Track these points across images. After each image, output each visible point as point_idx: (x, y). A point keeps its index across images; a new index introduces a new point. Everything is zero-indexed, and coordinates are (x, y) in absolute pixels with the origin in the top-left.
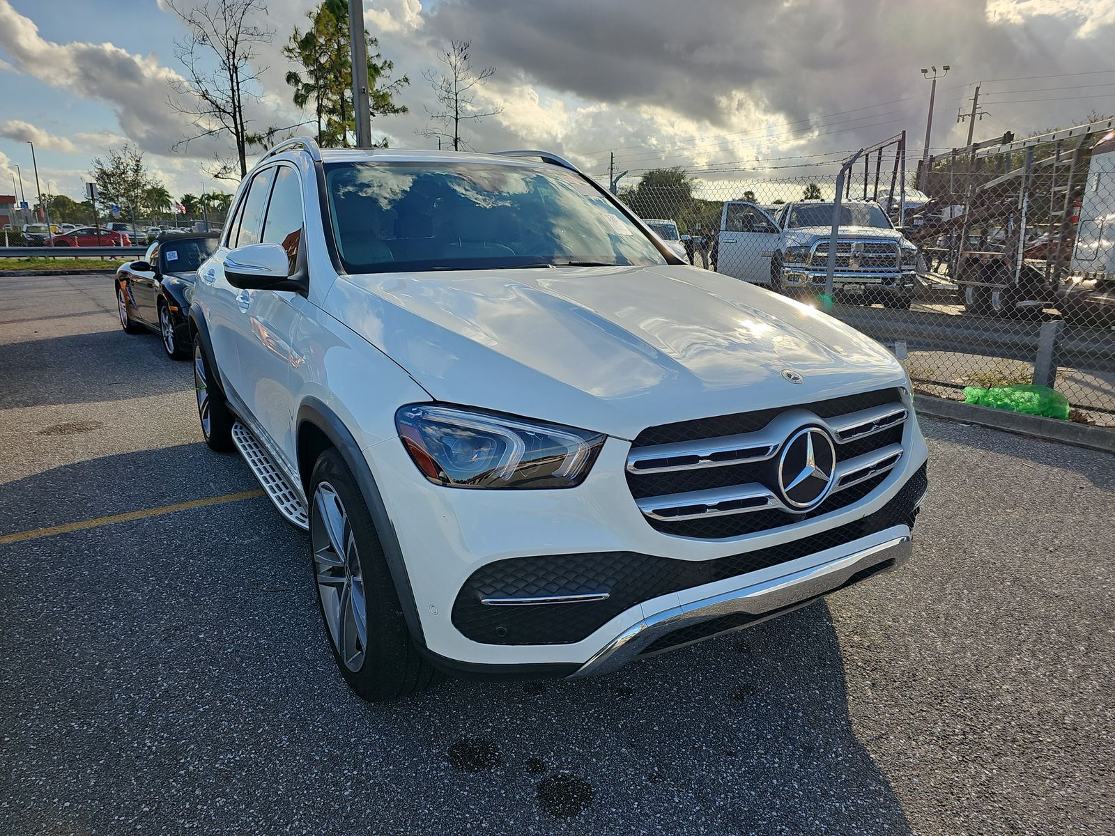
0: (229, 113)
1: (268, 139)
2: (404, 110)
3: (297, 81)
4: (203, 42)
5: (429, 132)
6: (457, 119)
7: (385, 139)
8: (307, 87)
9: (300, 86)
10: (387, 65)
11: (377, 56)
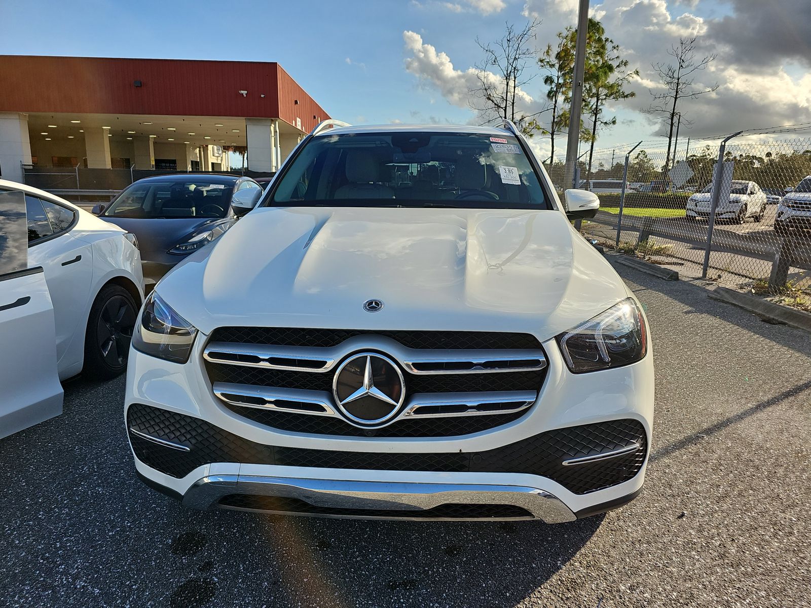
0: (502, 108)
1: (520, 123)
2: (633, 95)
3: (552, 82)
4: (494, 63)
5: (651, 109)
6: (676, 98)
7: (614, 118)
8: (559, 86)
9: (553, 85)
10: (623, 63)
11: (616, 58)
